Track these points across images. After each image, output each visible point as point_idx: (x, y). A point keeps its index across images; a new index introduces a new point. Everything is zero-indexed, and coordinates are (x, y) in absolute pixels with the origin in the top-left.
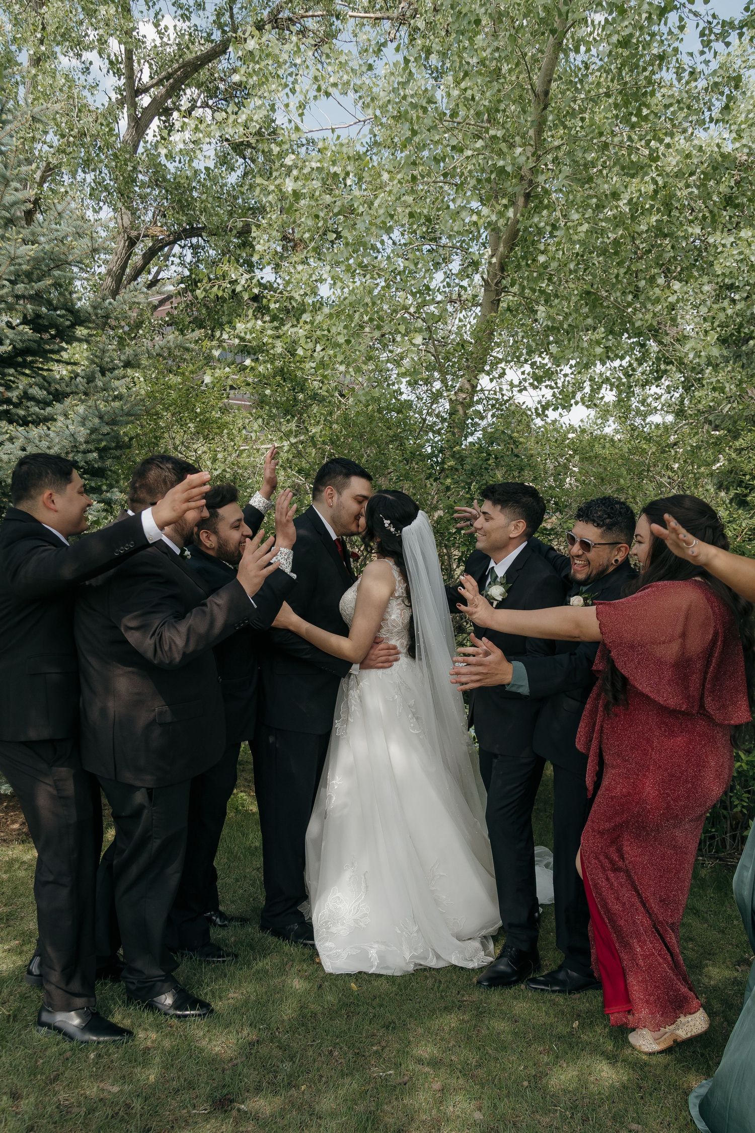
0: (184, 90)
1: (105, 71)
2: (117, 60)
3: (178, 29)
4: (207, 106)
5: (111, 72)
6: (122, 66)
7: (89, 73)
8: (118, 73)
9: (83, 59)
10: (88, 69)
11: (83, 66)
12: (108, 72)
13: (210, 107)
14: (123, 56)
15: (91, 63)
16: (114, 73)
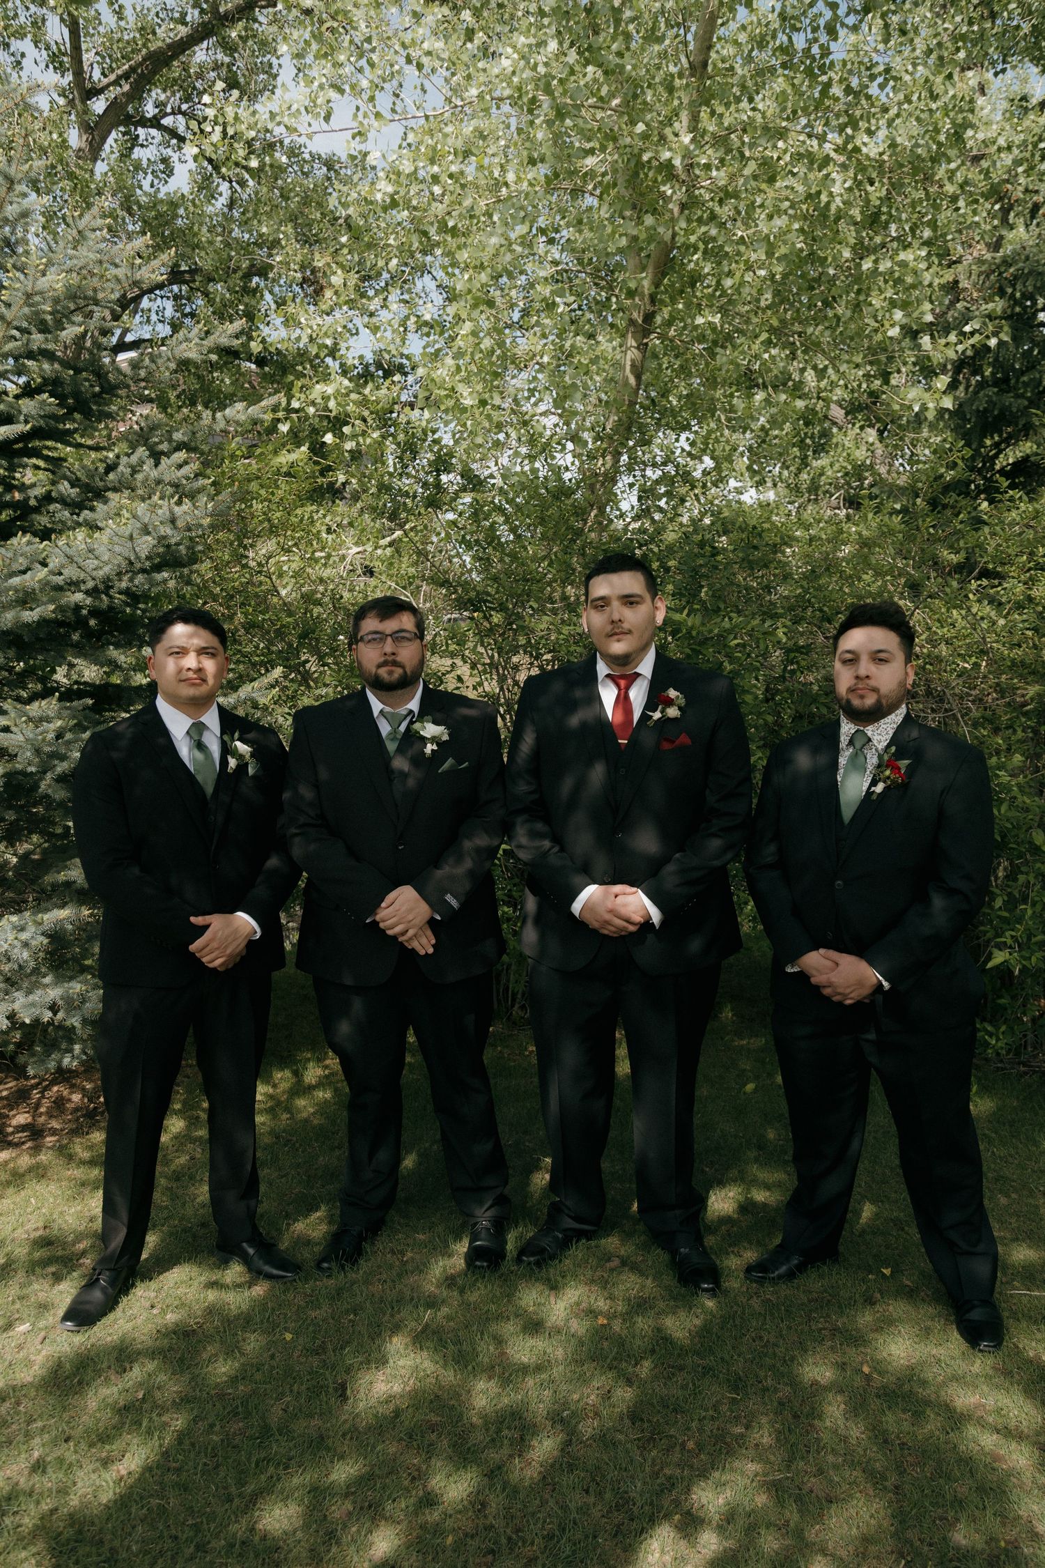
0: (150, 90)
1: (43, 65)
2: (60, 50)
3: (138, 10)
4: (180, 112)
5: (51, 66)
6: (65, 59)
7: (21, 69)
8: (61, 69)
9: (12, 49)
10: (19, 63)
11: (13, 59)
12: (47, 66)
13: (184, 114)
14: (68, 45)
15: (23, 55)
16: (55, 68)
